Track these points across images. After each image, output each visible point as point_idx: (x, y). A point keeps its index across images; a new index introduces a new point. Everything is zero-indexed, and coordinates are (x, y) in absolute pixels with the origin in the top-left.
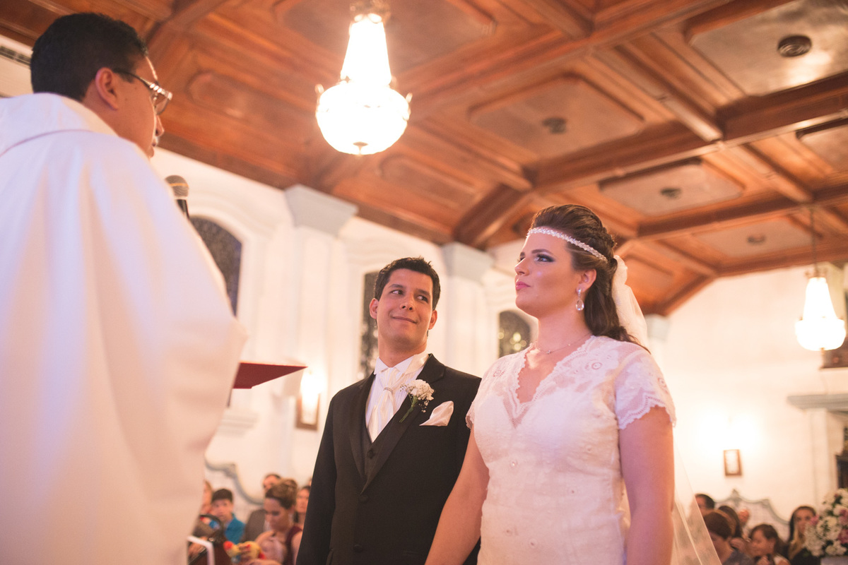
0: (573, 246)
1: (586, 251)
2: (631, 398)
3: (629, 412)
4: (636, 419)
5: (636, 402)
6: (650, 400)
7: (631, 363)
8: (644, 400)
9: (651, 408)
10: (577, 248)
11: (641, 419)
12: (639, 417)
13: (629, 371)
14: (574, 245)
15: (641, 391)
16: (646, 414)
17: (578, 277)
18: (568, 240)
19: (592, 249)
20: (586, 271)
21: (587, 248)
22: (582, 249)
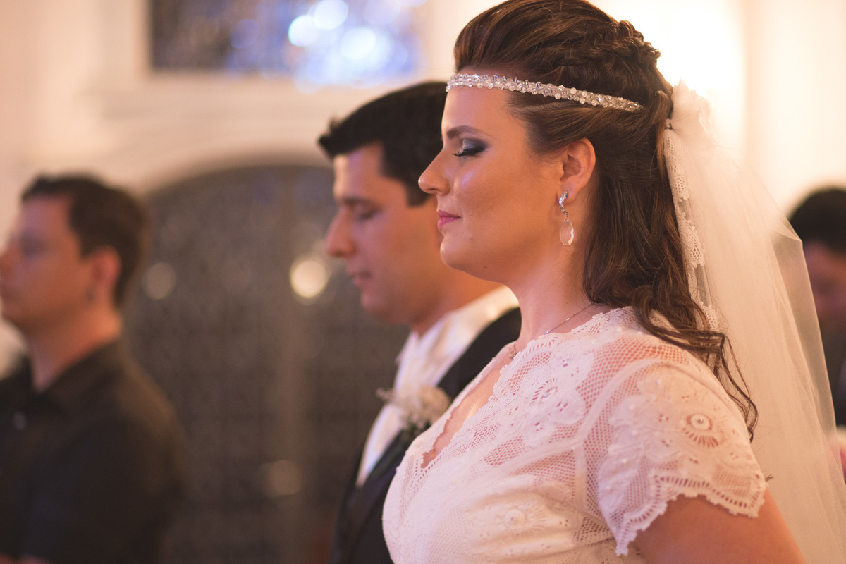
0: (529, 99)
1: (561, 100)
2: (626, 484)
3: (627, 517)
4: (639, 532)
5: (637, 494)
6: (665, 486)
7: (615, 400)
8: (653, 487)
9: (670, 503)
10: (539, 99)
11: (649, 529)
12: (645, 526)
13: (612, 420)
14: (528, 94)
15: (645, 465)
16: (660, 517)
17: (553, 167)
18: (512, 88)
19: (573, 91)
20: (572, 148)
21: (559, 92)
22: (552, 99)
